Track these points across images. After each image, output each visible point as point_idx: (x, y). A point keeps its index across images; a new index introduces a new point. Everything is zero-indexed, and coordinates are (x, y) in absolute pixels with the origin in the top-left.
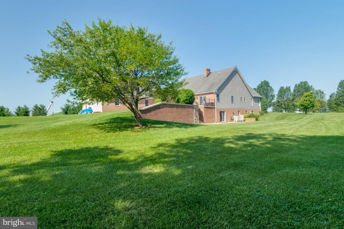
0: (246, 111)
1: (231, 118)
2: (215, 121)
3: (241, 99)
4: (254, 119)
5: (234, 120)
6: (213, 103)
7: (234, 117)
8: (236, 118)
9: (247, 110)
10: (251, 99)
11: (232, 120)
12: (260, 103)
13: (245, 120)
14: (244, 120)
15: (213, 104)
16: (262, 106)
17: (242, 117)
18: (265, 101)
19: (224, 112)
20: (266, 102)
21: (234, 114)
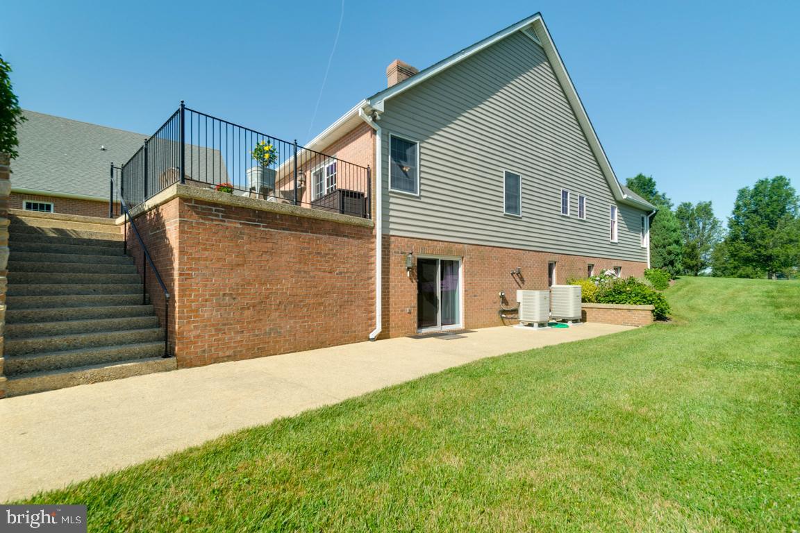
0: (590, 267)
1: (505, 301)
2: (373, 325)
3: (565, 203)
4: (644, 313)
5: (521, 315)
6: (358, 195)
7: (520, 295)
8: (530, 301)
9: (591, 261)
10: (613, 208)
11: (509, 313)
12: (647, 235)
13: (584, 313)
14: (579, 315)
15: (355, 202)
16: (656, 247)
17: (568, 297)
18: (672, 224)
19: (449, 267)
20: (675, 231)
21: (520, 279)
